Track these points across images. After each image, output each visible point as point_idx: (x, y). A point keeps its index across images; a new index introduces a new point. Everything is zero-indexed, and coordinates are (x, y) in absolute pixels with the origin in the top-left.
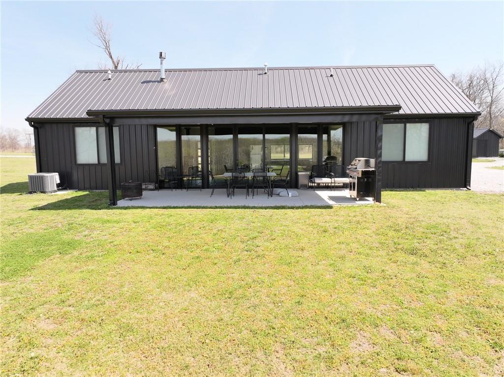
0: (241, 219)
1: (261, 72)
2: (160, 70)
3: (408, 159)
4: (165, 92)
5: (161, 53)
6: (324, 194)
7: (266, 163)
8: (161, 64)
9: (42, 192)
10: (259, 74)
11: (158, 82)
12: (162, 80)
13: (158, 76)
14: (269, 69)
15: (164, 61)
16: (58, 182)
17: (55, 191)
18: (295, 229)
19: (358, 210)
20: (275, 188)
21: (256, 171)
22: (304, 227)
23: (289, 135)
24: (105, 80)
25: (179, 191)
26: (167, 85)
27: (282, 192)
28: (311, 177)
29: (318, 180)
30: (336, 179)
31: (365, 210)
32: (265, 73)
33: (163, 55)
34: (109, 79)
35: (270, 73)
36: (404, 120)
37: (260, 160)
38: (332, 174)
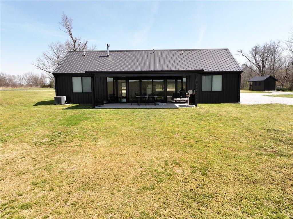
0: (144, 111)
1: (151, 52)
2: (107, 51)
3: (213, 90)
4: (110, 62)
5: (108, 44)
6: (177, 105)
7: (154, 92)
8: (108, 49)
9: (60, 104)
10: (151, 53)
11: (106, 57)
12: (108, 56)
13: (106, 54)
14: (155, 51)
15: (109, 48)
16: (66, 100)
17: (64, 104)
18: (163, 114)
19: (188, 109)
20: (157, 102)
21: (149, 95)
22: (167, 114)
23: (163, 80)
24: (82, 56)
25: (117, 104)
26: (110, 58)
27: (160, 104)
28: (173, 98)
29: (175, 99)
30: (183, 99)
31: (190, 109)
32: (153, 53)
33: (108, 45)
34: (84, 55)
35: (155, 53)
36: (212, 74)
37: (151, 91)
38: (181, 97)
